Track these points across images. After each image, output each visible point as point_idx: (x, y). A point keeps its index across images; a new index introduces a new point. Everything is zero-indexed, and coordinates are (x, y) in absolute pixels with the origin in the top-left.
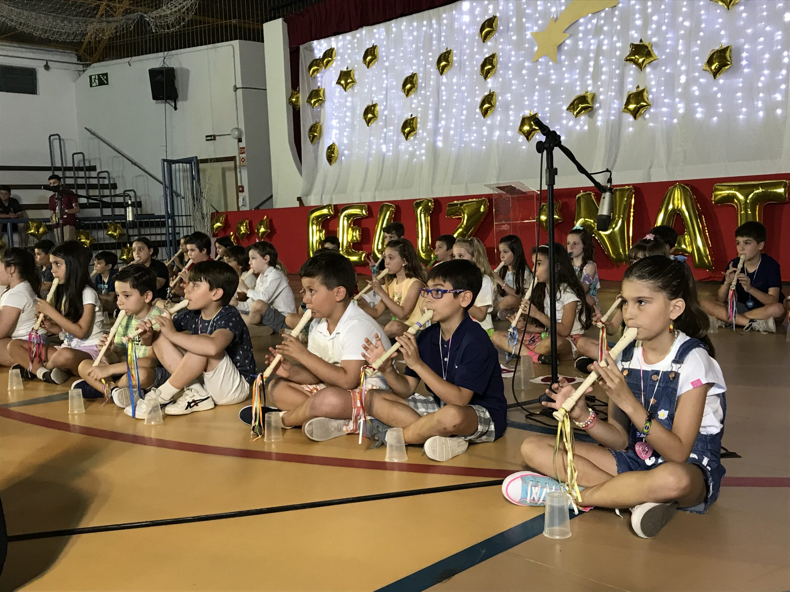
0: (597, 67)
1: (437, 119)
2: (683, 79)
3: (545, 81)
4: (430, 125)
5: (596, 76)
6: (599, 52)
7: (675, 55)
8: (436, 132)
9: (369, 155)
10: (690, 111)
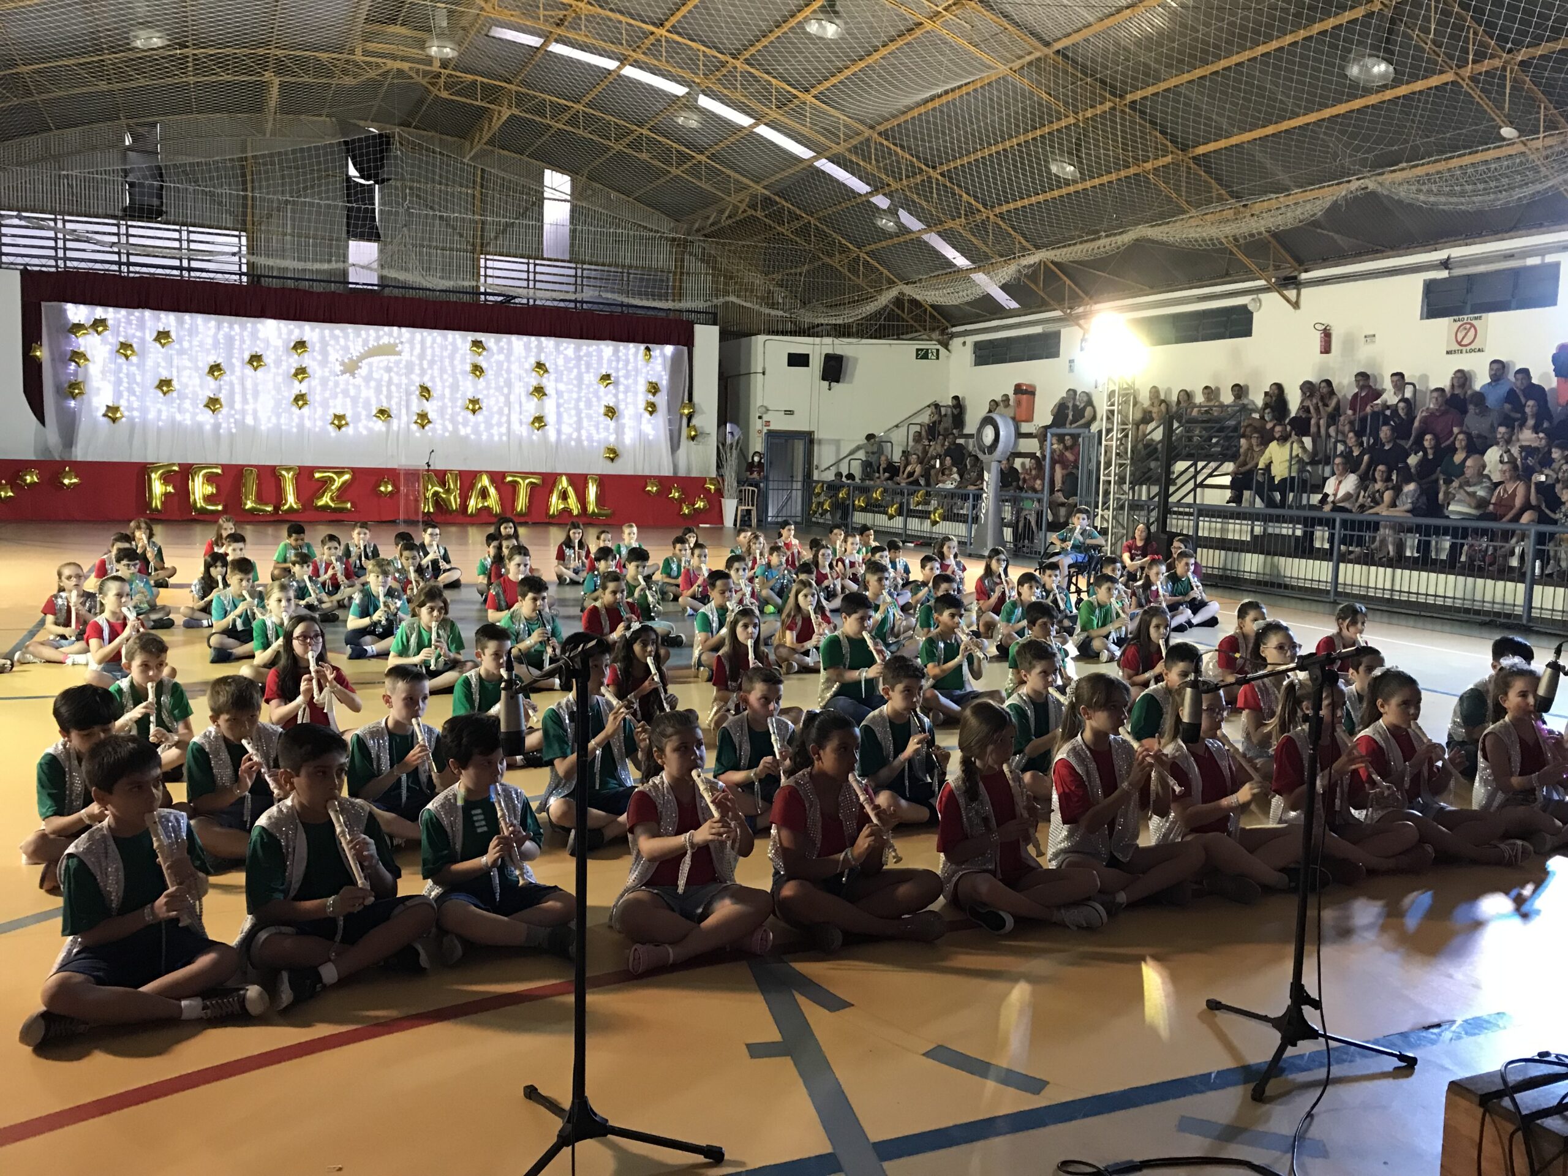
0: (389, 391)
1: (245, 401)
2: (449, 411)
3: (345, 393)
4: (238, 406)
5: (389, 397)
6: (390, 382)
7: (443, 396)
8: (243, 412)
9: (159, 419)
10: (456, 431)
